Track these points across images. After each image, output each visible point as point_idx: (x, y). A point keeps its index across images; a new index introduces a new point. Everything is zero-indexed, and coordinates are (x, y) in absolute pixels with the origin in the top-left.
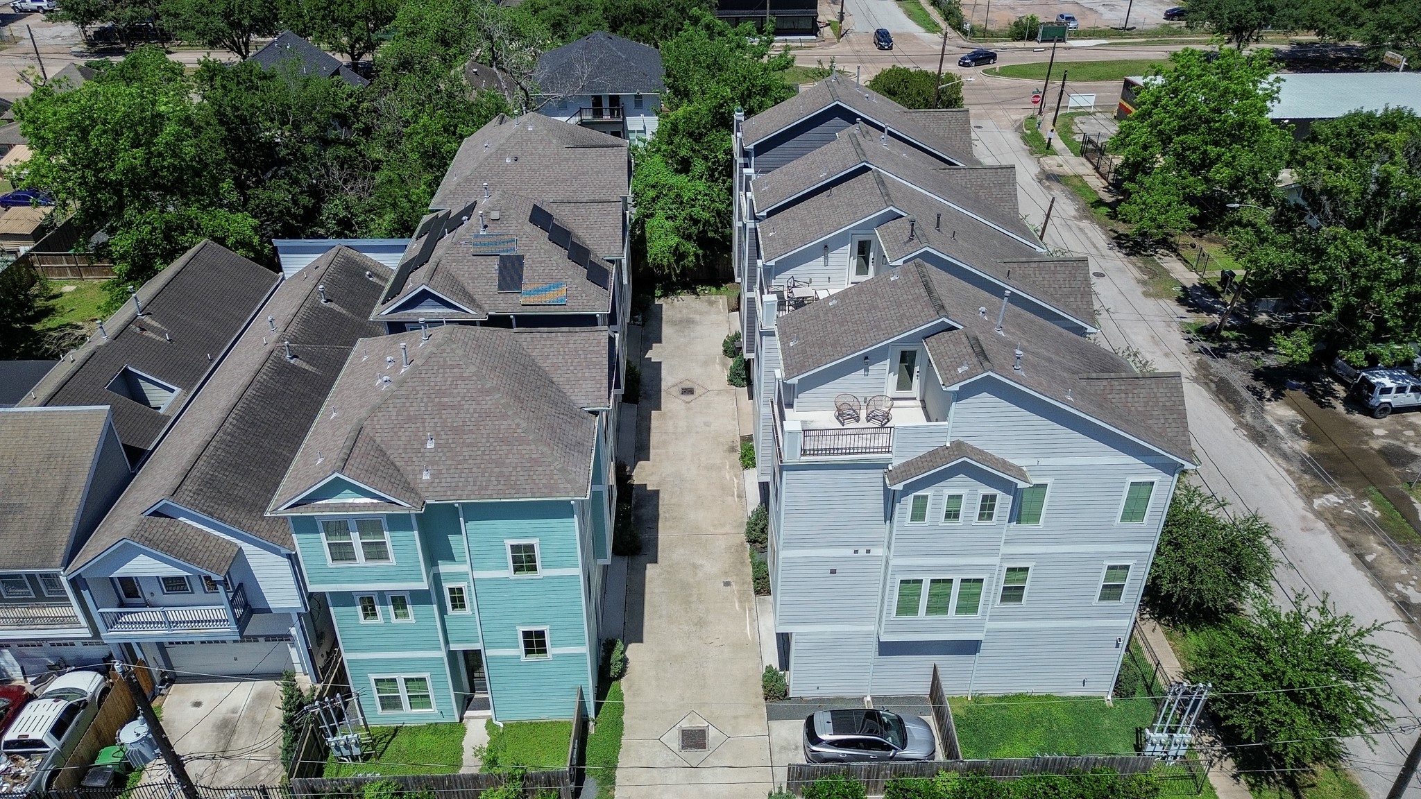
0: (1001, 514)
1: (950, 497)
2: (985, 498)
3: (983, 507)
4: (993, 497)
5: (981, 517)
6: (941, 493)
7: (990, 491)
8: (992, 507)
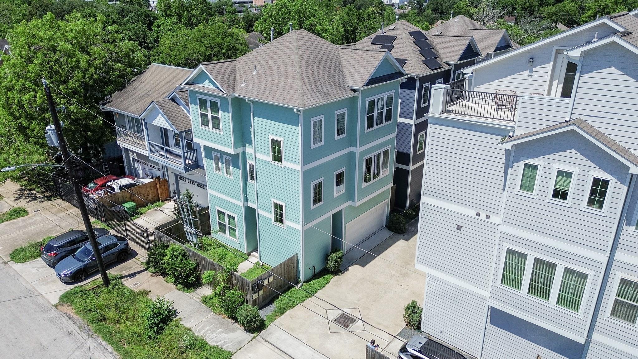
0: (613, 205)
1: (560, 173)
2: (596, 181)
3: (593, 192)
4: (606, 183)
5: (591, 202)
6: (550, 166)
7: (603, 175)
8: (603, 194)
